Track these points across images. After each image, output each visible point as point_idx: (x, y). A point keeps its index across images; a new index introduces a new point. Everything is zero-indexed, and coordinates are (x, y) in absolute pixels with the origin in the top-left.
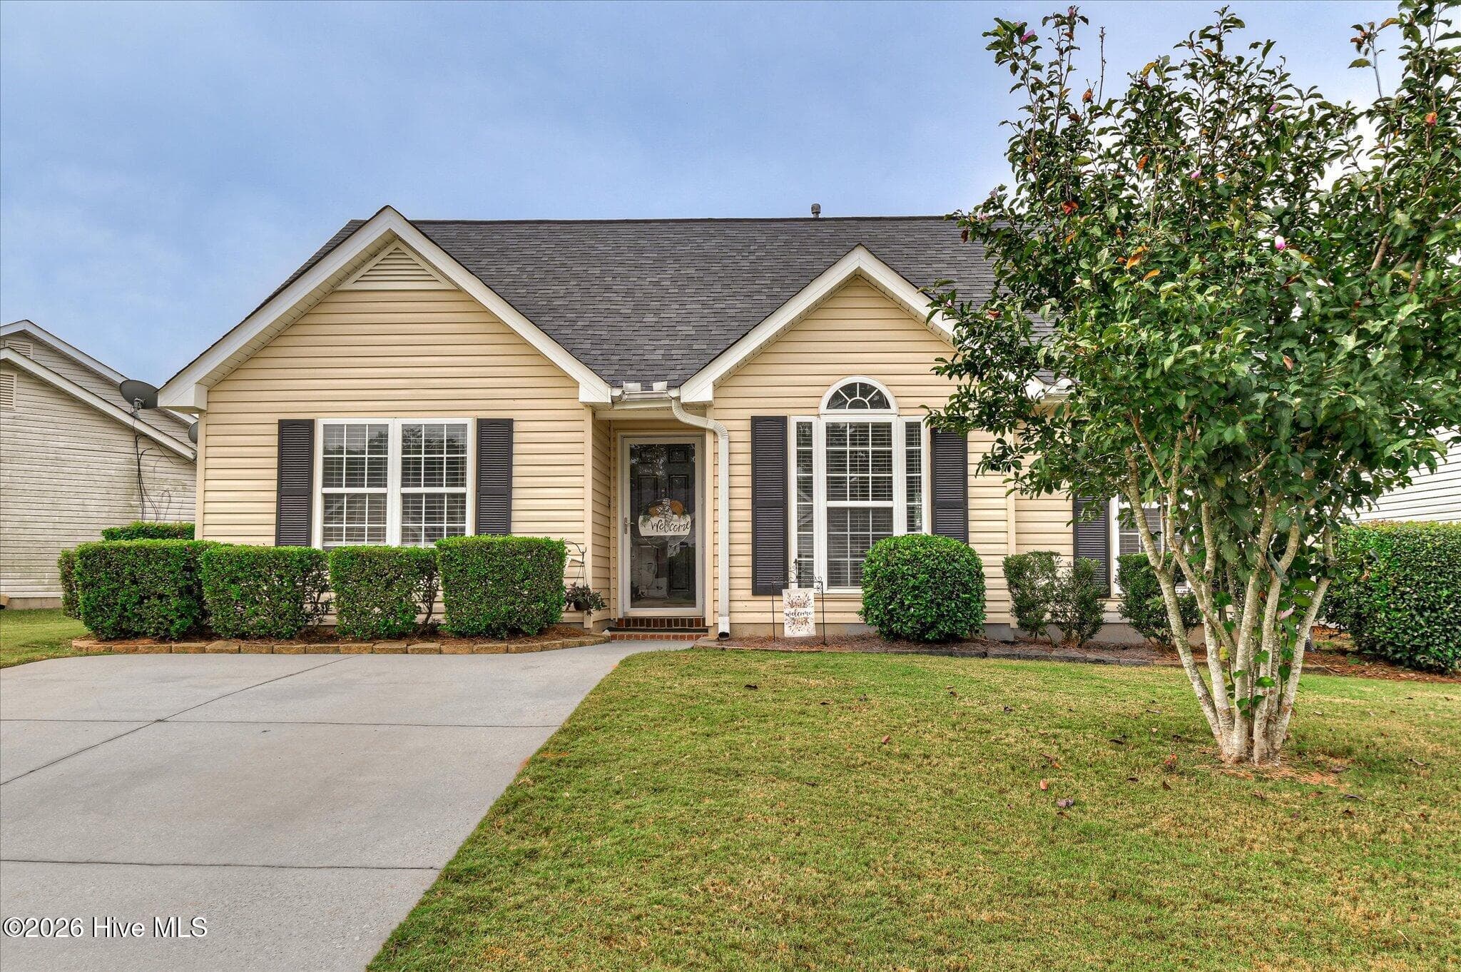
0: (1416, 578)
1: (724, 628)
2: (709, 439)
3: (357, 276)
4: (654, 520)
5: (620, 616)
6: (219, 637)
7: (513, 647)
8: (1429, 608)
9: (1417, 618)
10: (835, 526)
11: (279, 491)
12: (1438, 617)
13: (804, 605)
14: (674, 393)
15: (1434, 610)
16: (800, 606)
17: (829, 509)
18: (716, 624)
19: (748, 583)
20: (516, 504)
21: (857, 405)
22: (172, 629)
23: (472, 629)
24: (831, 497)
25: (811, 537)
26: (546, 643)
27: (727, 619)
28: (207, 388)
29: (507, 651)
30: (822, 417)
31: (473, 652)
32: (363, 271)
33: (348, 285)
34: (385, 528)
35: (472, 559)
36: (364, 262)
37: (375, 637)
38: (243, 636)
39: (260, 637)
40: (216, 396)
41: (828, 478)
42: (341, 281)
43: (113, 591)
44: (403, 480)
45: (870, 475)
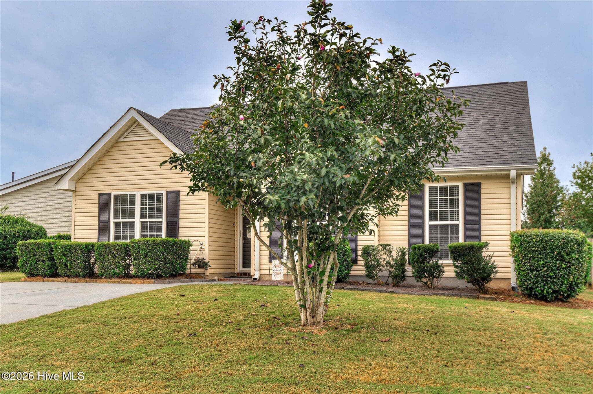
0: (529, 255)
1: (257, 276)
3: (125, 136)
5: (238, 272)
6: (61, 276)
8: (536, 270)
9: (530, 274)
11: (99, 221)
12: (539, 274)
15: (538, 271)
16: (279, 267)
18: (254, 275)
19: (267, 257)
20: (181, 225)
22: (46, 273)
27: (258, 272)
28: (75, 182)
31: (142, 284)
32: (127, 134)
33: (122, 139)
34: (134, 235)
36: (127, 130)
37: (111, 277)
38: (68, 276)
39: (74, 276)
40: (78, 185)
42: (120, 138)
43: (28, 258)
44: (140, 216)
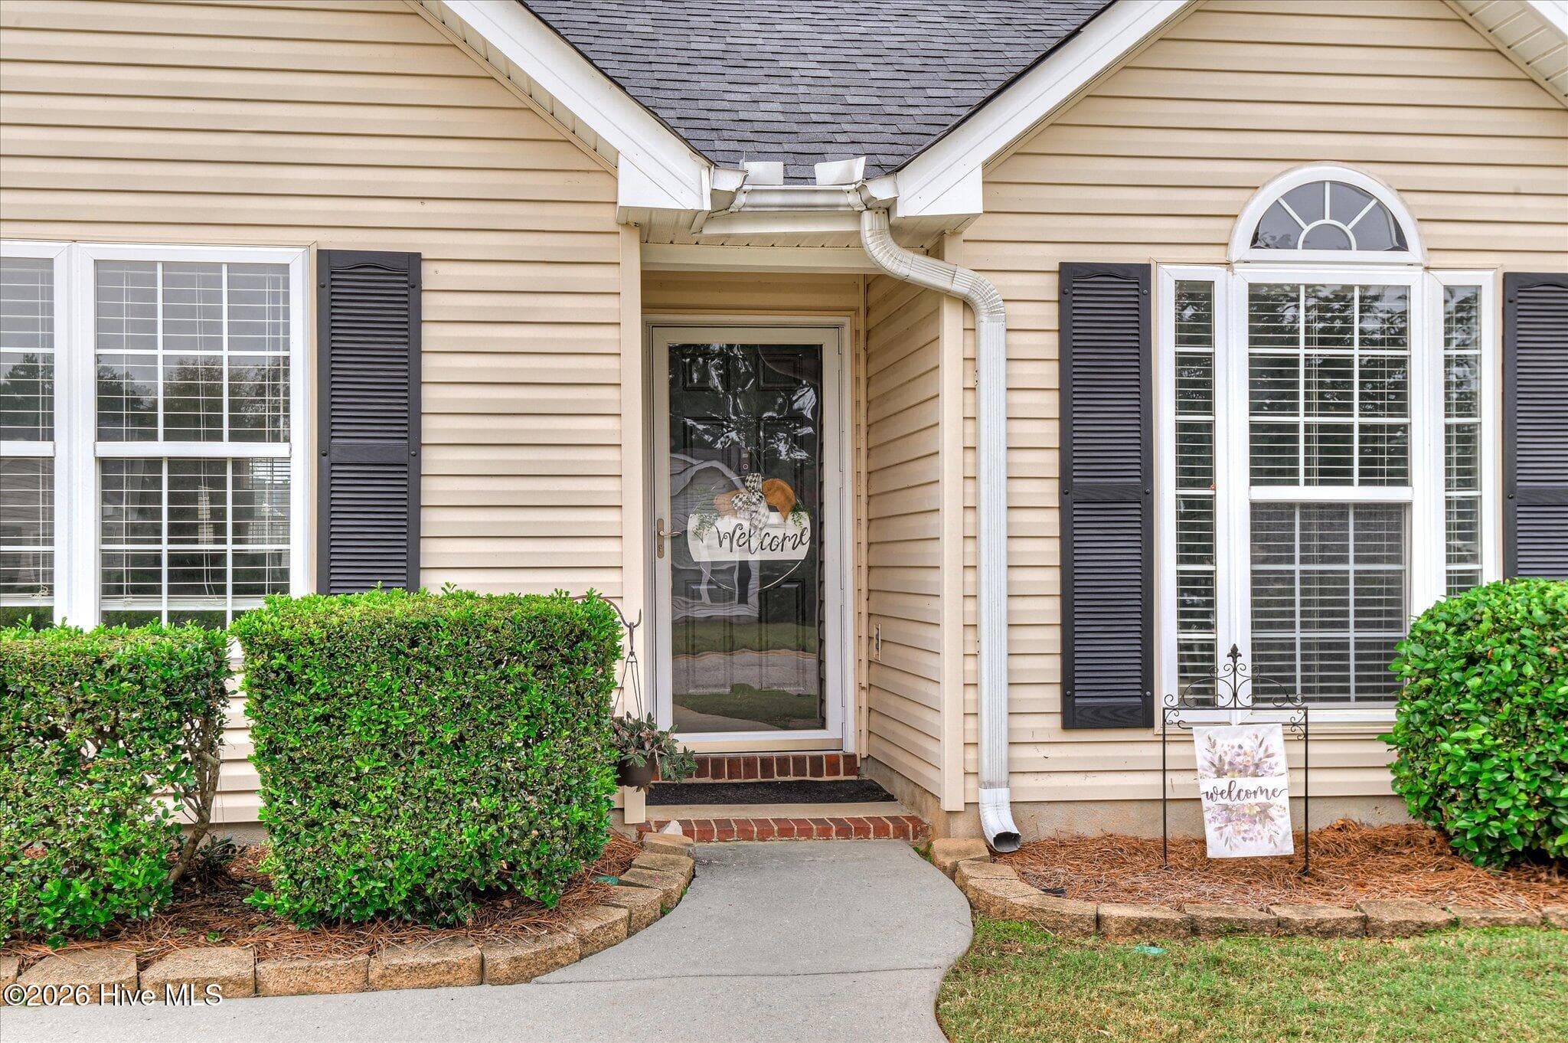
1: (998, 820)
2: (951, 321)
4: (726, 524)
7: (500, 957)
10: (1268, 548)
13: (1256, 769)
14: (881, 190)
16: (1243, 772)
17: (1255, 506)
18: (973, 806)
19: (1051, 698)
20: (433, 489)
21: (1329, 239)
23: (364, 904)
24: (1260, 475)
25: (1209, 579)
26: (589, 925)
27: (1003, 794)
29: (482, 974)
30: (1239, 269)
31: (367, 986)
34: (49, 559)
35: (362, 679)
41: (1254, 427)
44: (101, 419)
45: (1356, 420)
